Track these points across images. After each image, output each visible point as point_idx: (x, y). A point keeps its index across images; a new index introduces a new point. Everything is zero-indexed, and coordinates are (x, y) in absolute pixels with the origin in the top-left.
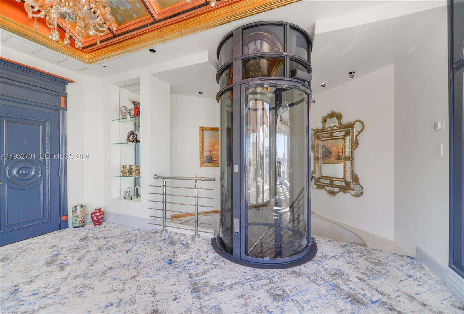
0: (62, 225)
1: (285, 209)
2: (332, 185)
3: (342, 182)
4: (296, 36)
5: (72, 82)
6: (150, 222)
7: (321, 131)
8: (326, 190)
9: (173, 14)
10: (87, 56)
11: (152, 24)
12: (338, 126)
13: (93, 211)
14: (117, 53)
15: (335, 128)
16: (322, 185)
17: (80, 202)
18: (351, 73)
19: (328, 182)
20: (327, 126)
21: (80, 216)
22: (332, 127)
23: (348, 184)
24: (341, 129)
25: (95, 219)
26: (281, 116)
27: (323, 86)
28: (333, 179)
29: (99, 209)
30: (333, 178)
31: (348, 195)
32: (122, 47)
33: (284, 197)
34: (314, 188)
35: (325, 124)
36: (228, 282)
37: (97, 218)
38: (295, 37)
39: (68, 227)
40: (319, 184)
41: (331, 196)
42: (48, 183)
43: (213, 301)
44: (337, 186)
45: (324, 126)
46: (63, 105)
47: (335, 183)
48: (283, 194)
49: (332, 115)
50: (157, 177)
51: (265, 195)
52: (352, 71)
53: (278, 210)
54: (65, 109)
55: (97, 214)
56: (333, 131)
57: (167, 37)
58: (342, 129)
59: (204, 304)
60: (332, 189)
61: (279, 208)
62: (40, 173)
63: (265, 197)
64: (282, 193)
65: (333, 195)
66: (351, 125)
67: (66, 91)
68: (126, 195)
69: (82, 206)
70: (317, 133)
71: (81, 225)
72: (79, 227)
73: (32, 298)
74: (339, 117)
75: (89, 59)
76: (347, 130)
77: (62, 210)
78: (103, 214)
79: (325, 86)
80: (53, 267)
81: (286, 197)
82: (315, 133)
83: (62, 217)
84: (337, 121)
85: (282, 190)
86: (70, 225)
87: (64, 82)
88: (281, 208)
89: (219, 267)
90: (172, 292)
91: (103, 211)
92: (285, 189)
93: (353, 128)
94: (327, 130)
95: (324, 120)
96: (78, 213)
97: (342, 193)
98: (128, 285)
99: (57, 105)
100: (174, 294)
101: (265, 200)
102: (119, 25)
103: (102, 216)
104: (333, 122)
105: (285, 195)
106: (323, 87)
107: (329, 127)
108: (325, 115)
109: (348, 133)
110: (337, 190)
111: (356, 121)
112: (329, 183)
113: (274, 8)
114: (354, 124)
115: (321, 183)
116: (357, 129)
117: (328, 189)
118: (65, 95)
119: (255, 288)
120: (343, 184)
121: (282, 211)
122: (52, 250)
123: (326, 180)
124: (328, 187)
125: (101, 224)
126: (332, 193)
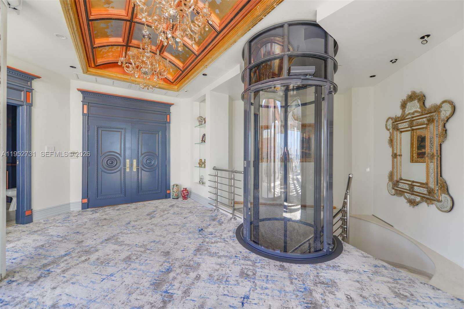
0: (167, 196)
1: (296, 205)
2: (412, 191)
3: (424, 189)
4: (305, 29)
5: (173, 104)
6: (209, 202)
7: (400, 119)
8: (406, 198)
9: (204, 48)
10: (176, 87)
11: (196, 58)
12: (420, 110)
13: (182, 189)
14: (186, 82)
15: (416, 114)
16: (400, 191)
17: (177, 183)
18: (423, 38)
19: (407, 187)
20: (407, 112)
21: (175, 192)
22: (413, 113)
23: (431, 192)
24: (422, 115)
25: (183, 195)
26: (293, 112)
27: (393, 61)
28: (414, 184)
29: (186, 189)
30: (413, 182)
31: (433, 208)
32: (188, 77)
33: (296, 194)
34: (392, 194)
35: (404, 109)
36: (221, 253)
37: (184, 194)
38: (303, 30)
39: (170, 198)
40: (396, 188)
41: (412, 206)
42: (160, 168)
43: (200, 259)
44: (418, 194)
45: (404, 112)
46: (168, 121)
47: (416, 189)
48: (294, 191)
49: (412, 97)
50: (215, 169)
51: (276, 190)
52: (424, 35)
53: (289, 206)
54: (169, 123)
55: (184, 192)
56: (414, 118)
57: (205, 64)
58: (424, 115)
59: (194, 259)
60: (412, 197)
61: (290, 205)
62: (156, 163)
63: (276, 193)
64: (293, 189)
65: (414, 206)
66: (437, 109)
67: (170, 111)
68: (200, 180)
69: (177, 185)
70: (395, 122)
71: (176, 197)
72: (175, 199)
73: (132, 228)
74: (421, 98)
75: (177, 89)
76: (429, 117)
77: (167, 186)
78: (188, 192)
79: (395, 62)
80: (149, 217)
81: (297, 193)
82: (393, 122)
83: (167, 191)
84: (418, 104)
85: (293, 186)
86: (171, 197)
87: (168, 106)
88: (292, 204)
89: (227, 242)
90: (185, 246)
91: (188, 191)
92: (298, 185)
93: (440, 112)
94: (407, 117)
95: (404, 105)
96: (175, 190)
97: (424, 204)
98: (170, 235)
99: (165, 120)
100: (185, 248)
101: (276, 195)
102: (184, 64)
103: (187, 194)
104: (414, 107)
105: (297, 191)
106: (393, 63)
107: (409, 114)
108: (405, 97)
109: (431, 119)
110: (418, 199)
111: (444, 102)
112: (408, 189)
113: (262, 18)
114: (440, 106)
115: (401, 188)
116: (445, 113)
117: (408, 197)
118: (169, 113)
119: (236, 264)
120: (424, 191)
121: (293, 208)
122: (155, 208)
123: (405, 185)
124: (407, 194)
125: (187, 199)
126: (413, 203)
